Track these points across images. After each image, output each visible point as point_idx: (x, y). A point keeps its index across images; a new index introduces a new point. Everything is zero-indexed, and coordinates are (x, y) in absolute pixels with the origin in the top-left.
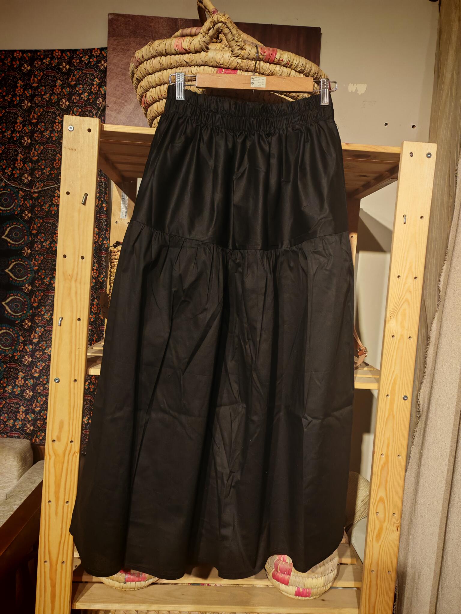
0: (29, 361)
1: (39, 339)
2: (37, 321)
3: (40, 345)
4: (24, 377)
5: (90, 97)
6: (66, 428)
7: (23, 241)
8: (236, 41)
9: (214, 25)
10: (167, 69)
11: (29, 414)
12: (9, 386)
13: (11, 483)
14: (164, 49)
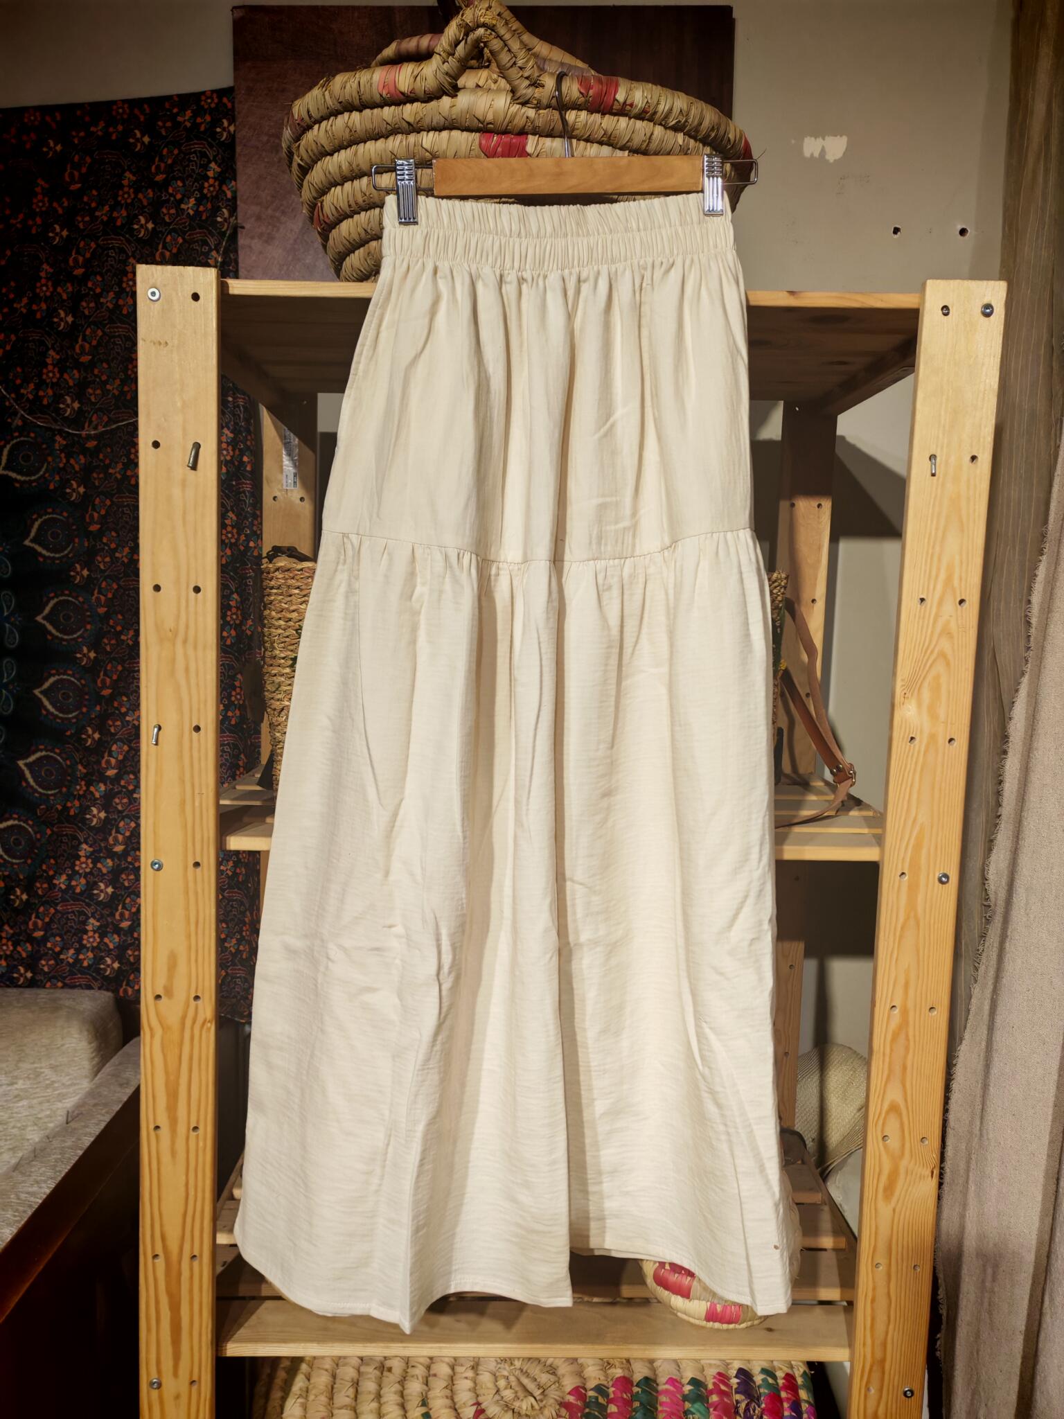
0: (100, 818)
1: (120, 769)
2: (112, 730)
3: (122, 783)
4: (92, 853)
5: (201, 209)
6: (182, 968)
7: (71, 550)
8: (521, 68)
9: (467, 34)
10: (365, 142)
11: (109, 935)
12: (61, 874)
13: (77, 1087)
14: (355, 94)
